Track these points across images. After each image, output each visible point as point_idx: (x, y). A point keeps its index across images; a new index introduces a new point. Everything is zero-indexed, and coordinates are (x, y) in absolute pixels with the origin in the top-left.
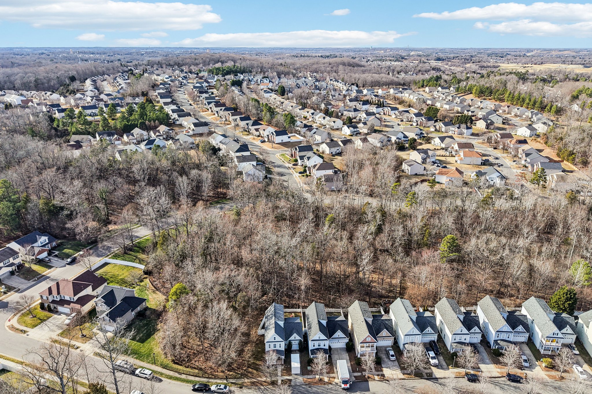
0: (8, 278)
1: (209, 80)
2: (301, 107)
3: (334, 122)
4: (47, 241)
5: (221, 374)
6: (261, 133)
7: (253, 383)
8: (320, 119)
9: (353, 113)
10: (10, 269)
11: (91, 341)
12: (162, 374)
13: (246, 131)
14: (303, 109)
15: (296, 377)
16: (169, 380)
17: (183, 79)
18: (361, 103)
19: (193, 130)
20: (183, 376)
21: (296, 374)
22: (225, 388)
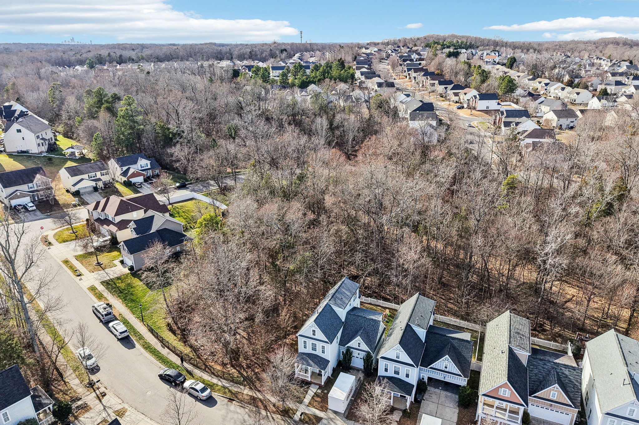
0: (89, 193)
1: (421, 53)
2: (531, 77)
3: (578, 94)
4: (149, 167)
5: (219, 368)
6: (461, 98)
7: (253, 401)
8: (556, 91)
9: (613, 87)
10: (93, 184)
11: (102, 272)
12: (141, 337)
13: (442, 97)
14: (533, 79)
15: (332, 415)
16: (143, 350)
17: (392, 52)
18: (632, 77)
19: (376, 91)
20: (165, 352)
21: (336, 412)
22: (203, 390)
